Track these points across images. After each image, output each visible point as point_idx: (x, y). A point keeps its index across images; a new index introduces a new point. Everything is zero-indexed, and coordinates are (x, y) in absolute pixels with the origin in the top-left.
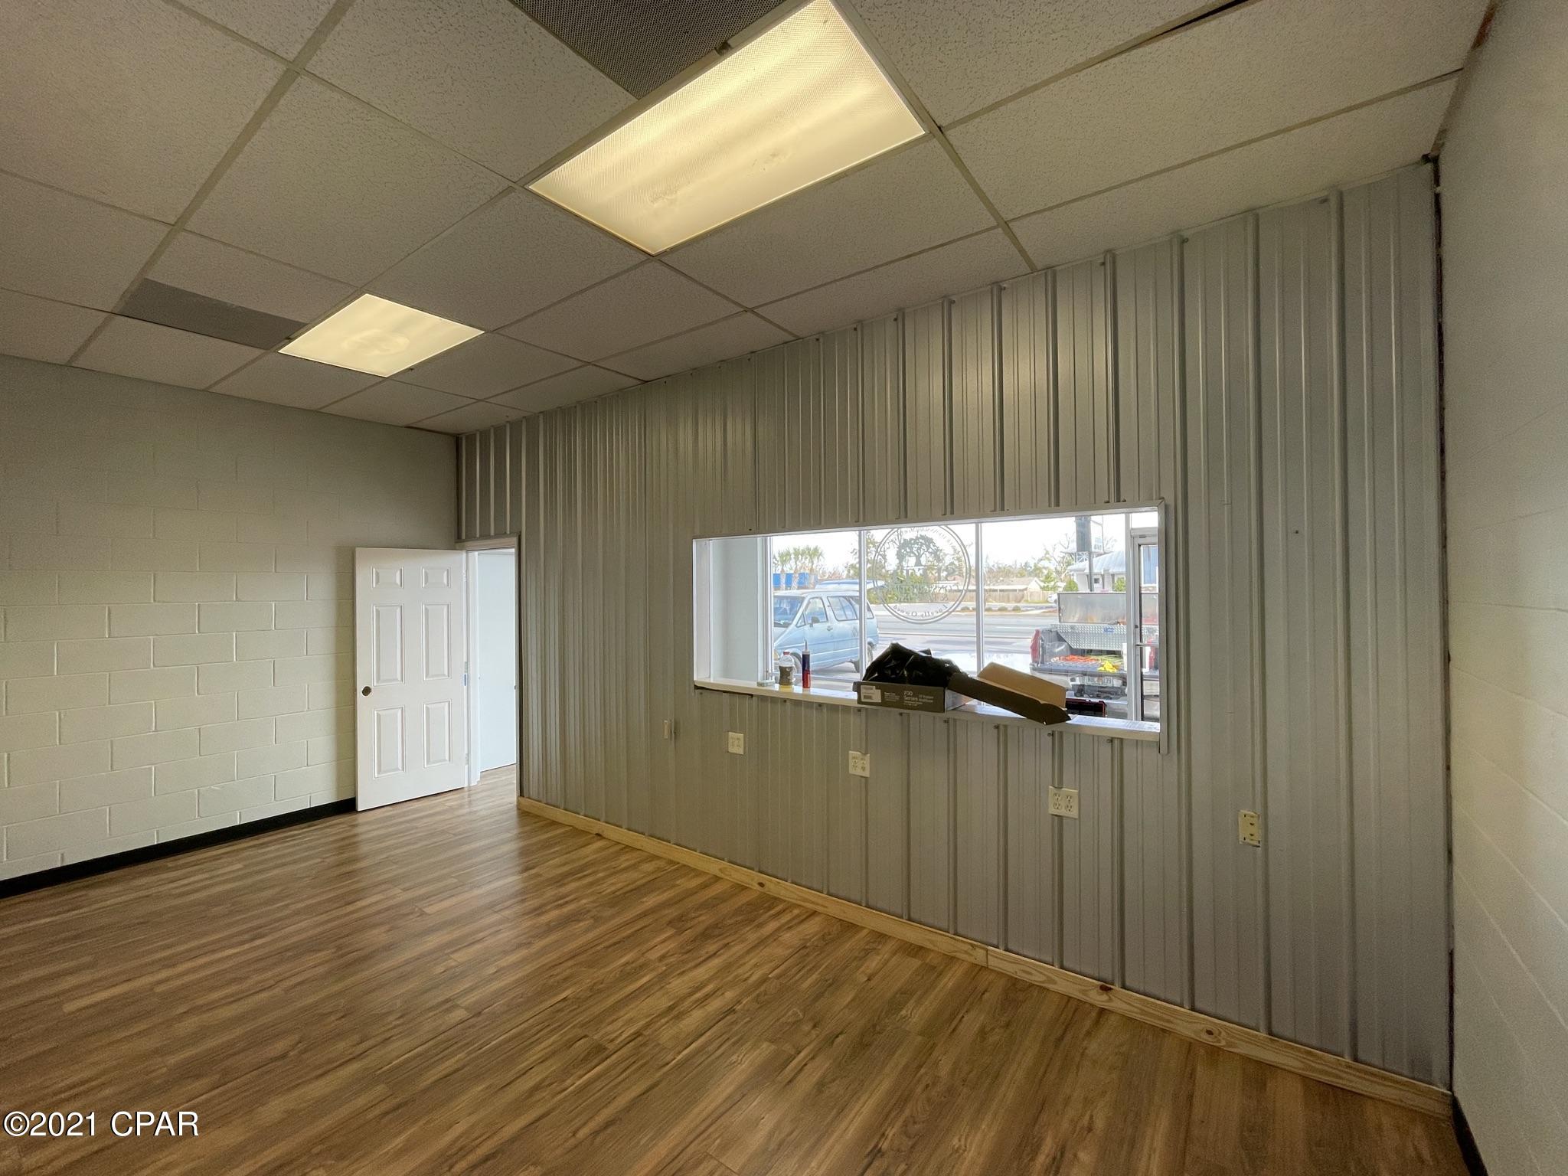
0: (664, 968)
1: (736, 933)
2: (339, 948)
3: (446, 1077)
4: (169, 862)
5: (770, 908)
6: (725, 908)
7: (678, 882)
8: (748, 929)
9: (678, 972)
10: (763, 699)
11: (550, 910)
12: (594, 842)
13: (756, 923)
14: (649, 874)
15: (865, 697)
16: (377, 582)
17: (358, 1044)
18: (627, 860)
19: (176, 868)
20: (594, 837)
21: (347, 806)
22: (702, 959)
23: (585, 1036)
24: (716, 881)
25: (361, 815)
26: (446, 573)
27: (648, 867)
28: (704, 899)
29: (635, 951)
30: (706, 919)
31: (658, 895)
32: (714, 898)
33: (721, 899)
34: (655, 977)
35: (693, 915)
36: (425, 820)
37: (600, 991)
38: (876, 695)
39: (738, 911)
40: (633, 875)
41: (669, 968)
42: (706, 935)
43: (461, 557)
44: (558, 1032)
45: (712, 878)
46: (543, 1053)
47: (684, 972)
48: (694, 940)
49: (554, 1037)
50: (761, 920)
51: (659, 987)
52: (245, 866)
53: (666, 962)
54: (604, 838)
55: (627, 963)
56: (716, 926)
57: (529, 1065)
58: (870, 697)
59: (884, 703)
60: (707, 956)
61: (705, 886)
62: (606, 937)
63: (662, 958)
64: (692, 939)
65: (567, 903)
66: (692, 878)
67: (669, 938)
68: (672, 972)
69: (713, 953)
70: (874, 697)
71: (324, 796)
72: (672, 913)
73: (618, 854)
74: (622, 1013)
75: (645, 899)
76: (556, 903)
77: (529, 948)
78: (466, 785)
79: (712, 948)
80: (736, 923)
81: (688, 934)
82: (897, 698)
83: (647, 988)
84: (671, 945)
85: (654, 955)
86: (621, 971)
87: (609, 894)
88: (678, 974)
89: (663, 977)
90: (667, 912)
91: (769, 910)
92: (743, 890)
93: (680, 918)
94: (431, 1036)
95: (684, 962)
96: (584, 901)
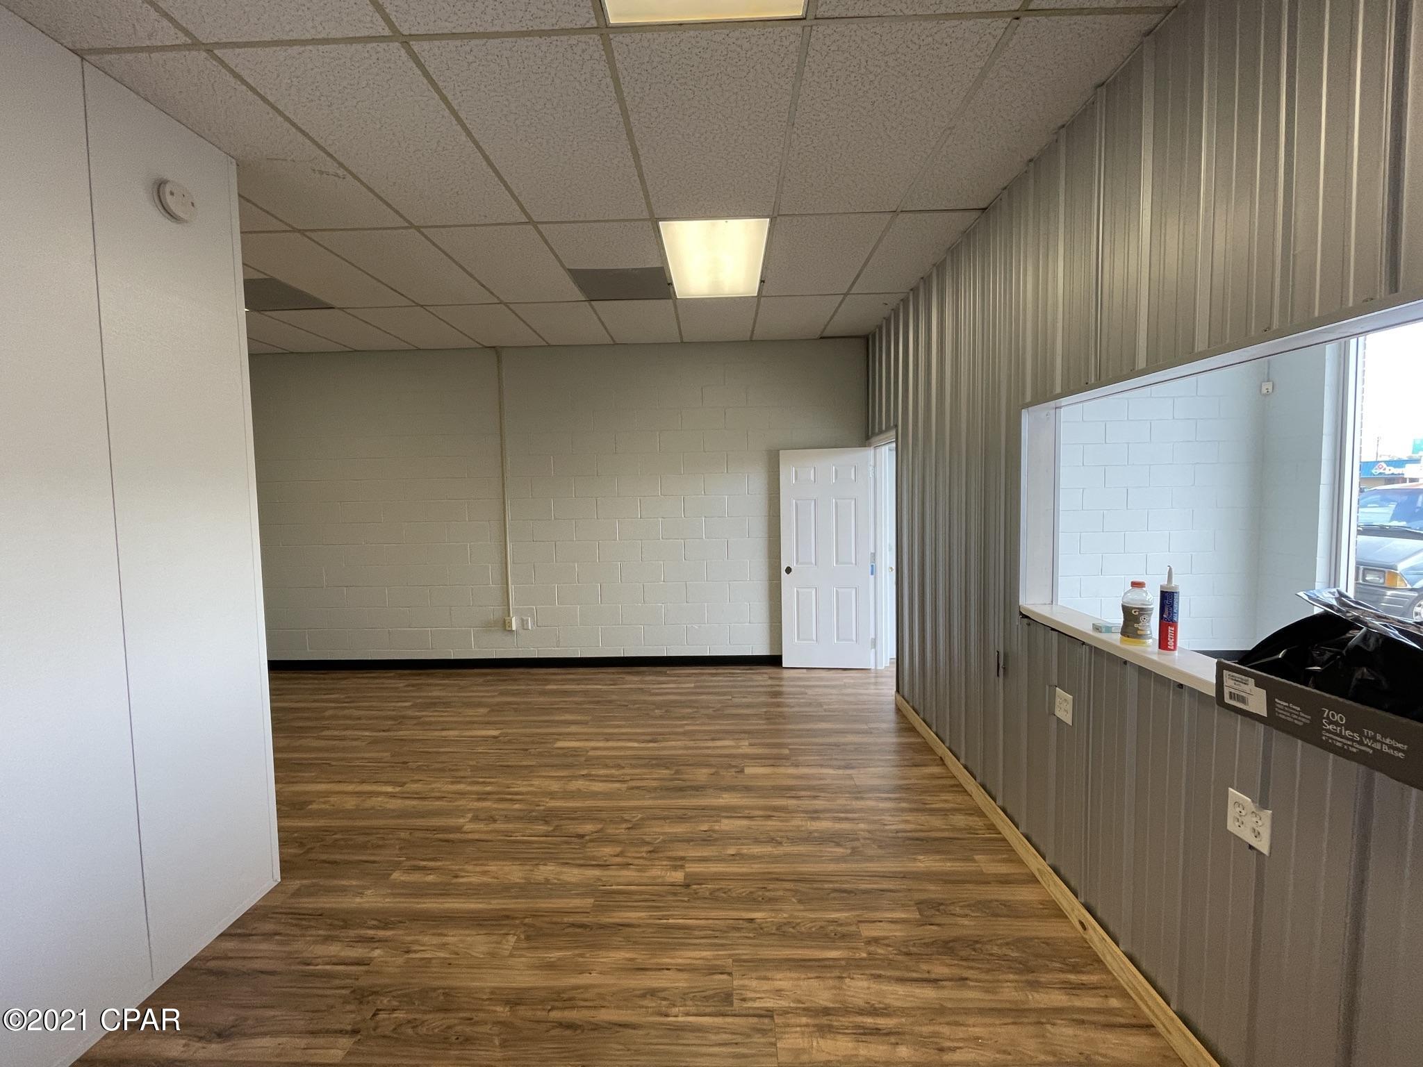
0: (864, 955)
1: (988, 971)
2: (677, 772)
3: (622, 925)
4: (669, 670)
5: (1075, 969)
6: (1006, 927)
7: (977, 857)
8: (1011, 977)
9: (873, 972)
10: (1097, 652)
11: (826, 819)
12: (931, 766)
13: (1030, 977)
14: (954, 829)
15: (1232, 696)
16: (796, 479)
17: (615, 856)
18: (946, 801)
19: (669, 676)
20: (935, 760)
21: (775, 661)
22: (915, 975)
23: (730, 974)
24: (1029, 882)
25: (785, 671)
26: (853, 469)
27: (960, 820)
28: (989, 897)
29: (854, 913)
30: (967, 925)
31: (940, 860)
32: (1004, 904)
33: (1013, 911)
34: (843, 959)
35: (958, 910)
36: (817, 690)
37: (784, 934)
38: (1257, 701)
39: (1019, 943)
40: (937, 822)
41: (870, 960)
42: (947, 947)
43: (870, 452)
44: (716, 950)
45: (1026, 874)
46: (689, 961)
47: (879, 976)
48: (927, 945)
49: (708, 953)
50: (1044, 978)
51: (838, 974)
52: (695, 687)
53: (872, 949)
54: (945, 764)
55: (834, 921)
56: (974, 943)
57: (669, 964)
58: (1243, 700)
59: (1272, 720)
60: (926, 976)
61: (1004, 881)
62: (843, 878)
63: (876, 941)
64: (926, 941)
65: (847, 819)
66: (999, 861)
67: (904, 921)
68: (868, 967)
69: (937, 977)
70: (1251, 699)
71: (762, 650)
72: (934, 891)
73: (943, 789)
74: (779, 976)
75: (921, 857)
76: (836, 815)
77: (775, 847)
78: (873, 668)
79: (940, 970)
80: (1004, 958)
81: (930, 932)
82: (1305, 719)
83: (825, 967)
84: (898, 932)
85: (868, 931)
86: (821, 927)
87: (891, 831)
88: (872, 975)
89: (852, 965)
90: (932, 887)
91: (1070, 972)
92: (1057, 916)
93: (937, 905)
94: (648, 881)
95: (890, 964)
96: (862, 826)
